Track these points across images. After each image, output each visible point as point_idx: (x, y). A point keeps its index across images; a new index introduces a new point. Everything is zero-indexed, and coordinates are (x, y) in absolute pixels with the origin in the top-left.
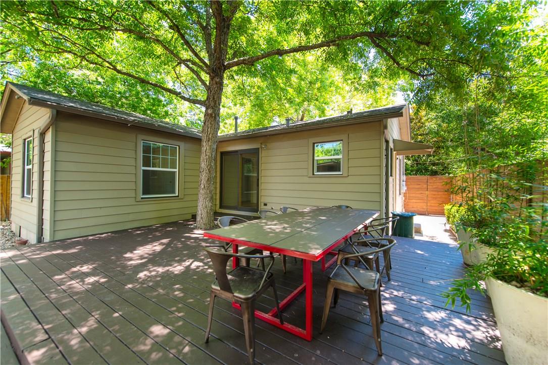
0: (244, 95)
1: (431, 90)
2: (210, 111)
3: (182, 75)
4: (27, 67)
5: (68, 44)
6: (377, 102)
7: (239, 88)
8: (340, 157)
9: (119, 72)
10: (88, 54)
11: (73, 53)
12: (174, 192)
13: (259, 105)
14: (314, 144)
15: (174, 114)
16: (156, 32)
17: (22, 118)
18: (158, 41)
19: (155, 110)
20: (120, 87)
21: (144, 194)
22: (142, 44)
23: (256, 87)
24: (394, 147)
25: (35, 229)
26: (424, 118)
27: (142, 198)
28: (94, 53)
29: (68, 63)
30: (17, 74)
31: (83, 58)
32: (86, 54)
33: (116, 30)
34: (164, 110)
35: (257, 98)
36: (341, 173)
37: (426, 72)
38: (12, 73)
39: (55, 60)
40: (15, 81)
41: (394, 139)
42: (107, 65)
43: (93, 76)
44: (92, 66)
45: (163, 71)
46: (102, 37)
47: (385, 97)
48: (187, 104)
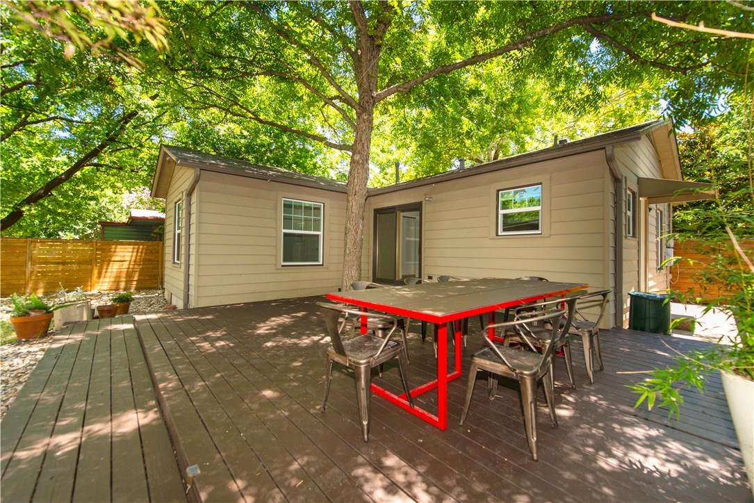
0: (406, 132)
1: (704, 91)
2: (357, 158)
3: (330, 116)
4: (180, 128)
5: (214, 98)
6: (623, 122)
7: (401, 123)
8: (538, 208)
9: (261, 121)
10: (232, 105)
11: (218, 107)
12: (317, 261)
13: (427, 144)
14: (498, 191)
15: (323, 166)
16: (299, 69)
17: (174, 181)
18: (301, 80)
19: (303, 163)
20: (264, 138)
21: (284, 261)
22: (283, 85)
23: (423, 121)
24: (639, 189)
25: (181, 295)
26: (717, 140)
27: (283, 266)
28: (237, 104)
29: (213, 118)
30: (171, 137)
31: (227, 111)
32: (230, 105)
33: (257, 74)
34: (312, 163)
35: (425, 135)
36: (540, 232)
37: (690, 63)
38: (168, 136)
39: (203, 116)
40: (170, 144)
41: (639, 178)
42: (250, 115)
43: (237, 129)
44: (235, 118)
45: (311, 115)
46: (243, 83)
47: (640, 113)
48: (337, 152)
